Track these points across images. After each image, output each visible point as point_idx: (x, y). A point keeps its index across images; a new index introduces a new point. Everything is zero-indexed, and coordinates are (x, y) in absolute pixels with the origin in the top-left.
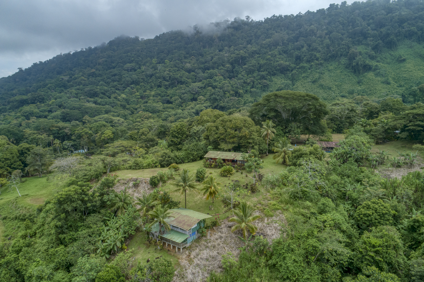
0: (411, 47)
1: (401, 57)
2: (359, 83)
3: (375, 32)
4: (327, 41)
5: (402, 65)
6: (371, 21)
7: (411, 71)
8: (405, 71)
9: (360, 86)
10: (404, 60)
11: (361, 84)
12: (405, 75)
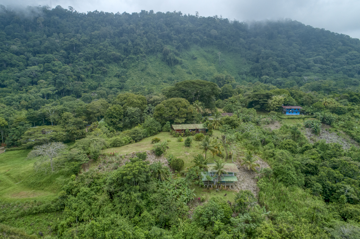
0: (198, 50)
1: (194, 56)
2: (172, 72)
3: (176, 36)
4: (145, 39)
5: (195, 61)
6: (172, 28)
7: (201, 66)
8: (198, 66)
9: (174, 74)
10: (196, 58)
11: (174, 73)
12: (198, 69)
